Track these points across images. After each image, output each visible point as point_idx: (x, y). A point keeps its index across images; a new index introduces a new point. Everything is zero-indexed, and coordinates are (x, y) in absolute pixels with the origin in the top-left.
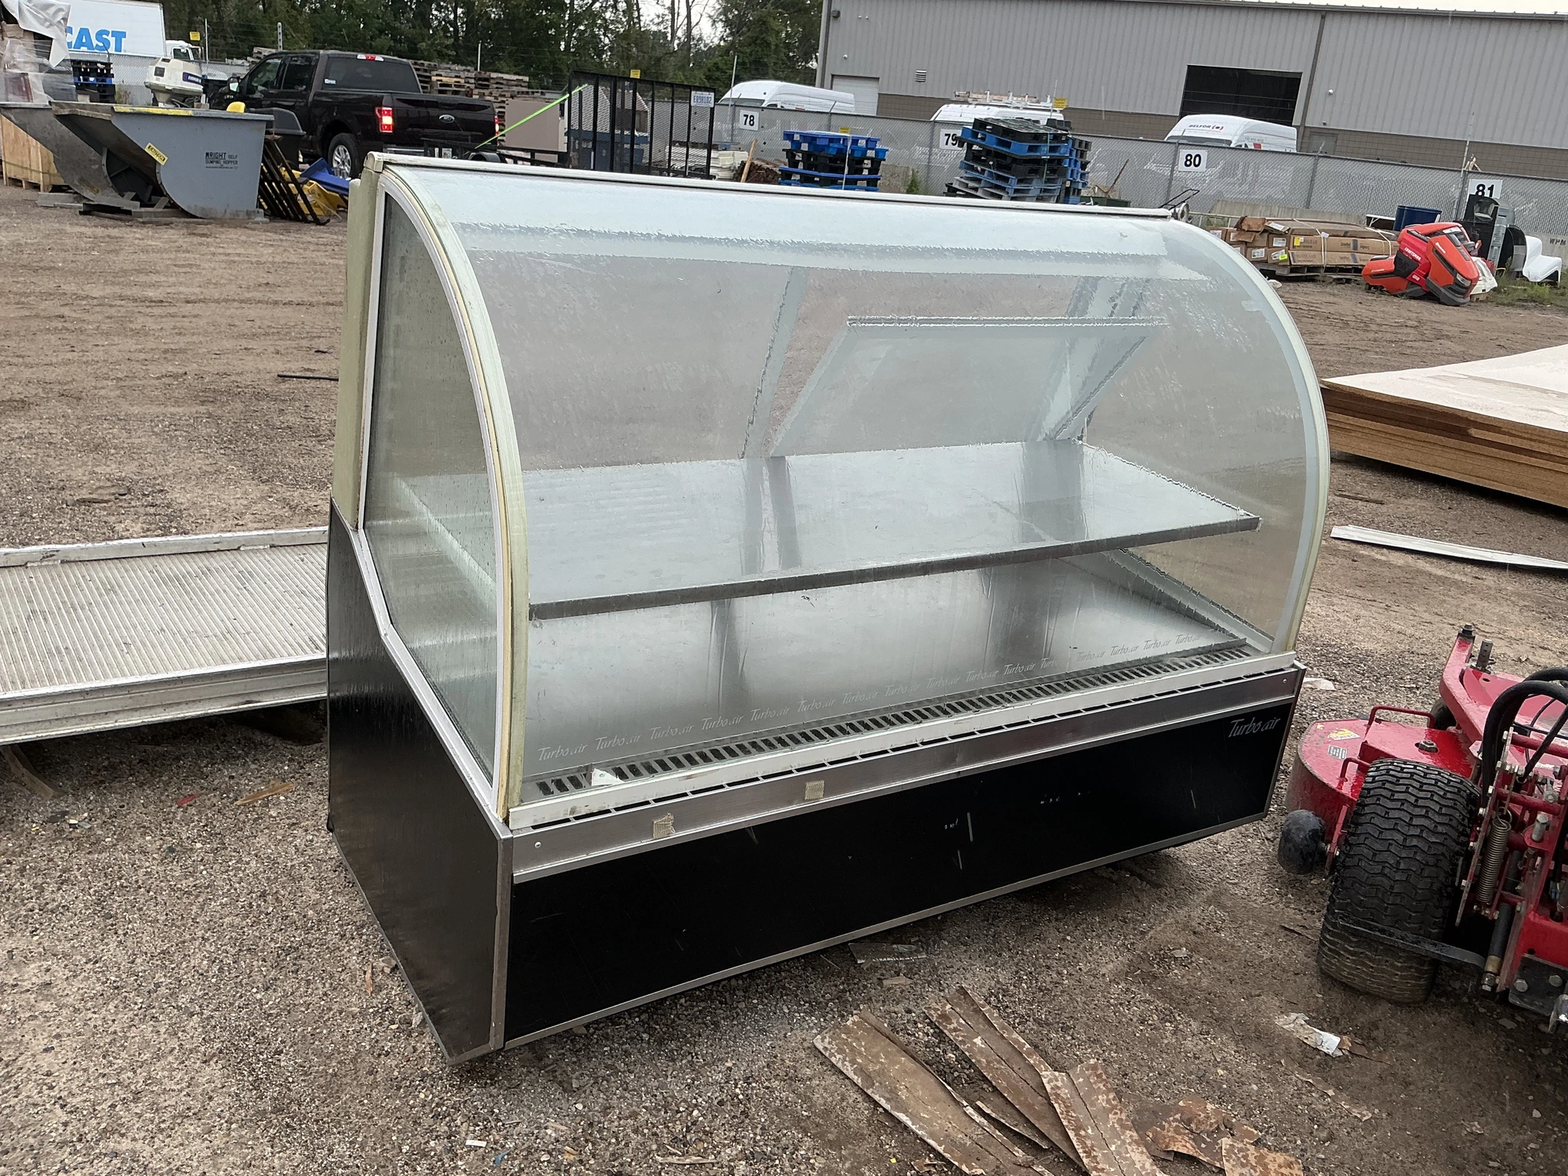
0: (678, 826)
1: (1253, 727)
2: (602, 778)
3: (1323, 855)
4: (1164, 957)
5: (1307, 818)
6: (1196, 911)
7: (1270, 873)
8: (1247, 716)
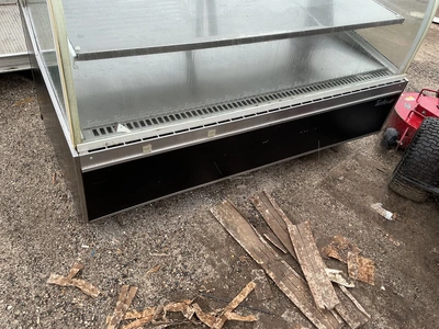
0: (153, 149)
1: (384, 102)
2: (121, 128)
3: (396, 144)
4: (335, 179)
5: (393, 131)
6: (349, 162)
7: (376, 147)
8: (383, 99)
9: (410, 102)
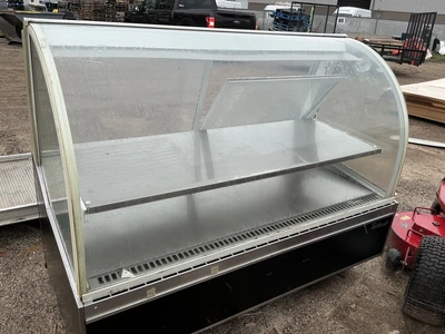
0: (157, 292)
1: (379, 225)
2: (126, 274)
3: (401, 265)
4: (347, 308)
5: (395, 252)
6: (358, 287)
7: (382, 270)
9: (406, 221)
